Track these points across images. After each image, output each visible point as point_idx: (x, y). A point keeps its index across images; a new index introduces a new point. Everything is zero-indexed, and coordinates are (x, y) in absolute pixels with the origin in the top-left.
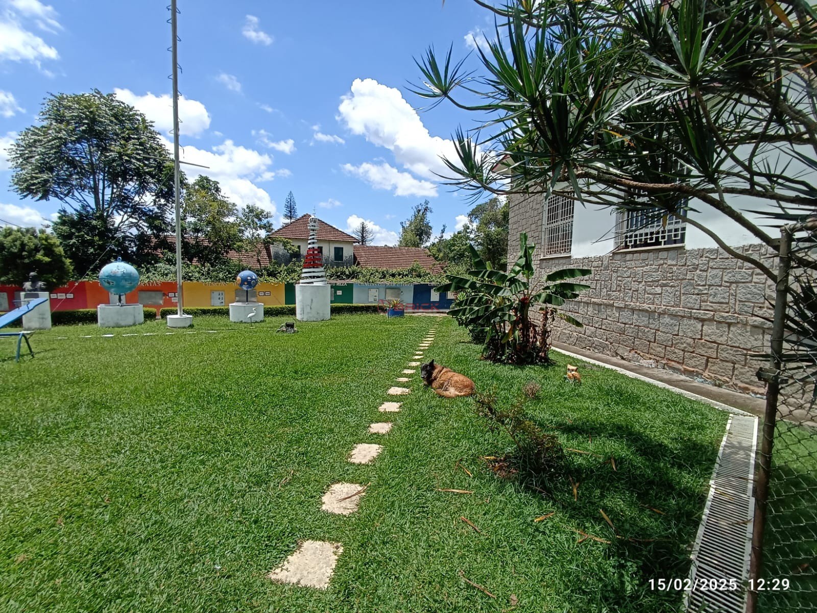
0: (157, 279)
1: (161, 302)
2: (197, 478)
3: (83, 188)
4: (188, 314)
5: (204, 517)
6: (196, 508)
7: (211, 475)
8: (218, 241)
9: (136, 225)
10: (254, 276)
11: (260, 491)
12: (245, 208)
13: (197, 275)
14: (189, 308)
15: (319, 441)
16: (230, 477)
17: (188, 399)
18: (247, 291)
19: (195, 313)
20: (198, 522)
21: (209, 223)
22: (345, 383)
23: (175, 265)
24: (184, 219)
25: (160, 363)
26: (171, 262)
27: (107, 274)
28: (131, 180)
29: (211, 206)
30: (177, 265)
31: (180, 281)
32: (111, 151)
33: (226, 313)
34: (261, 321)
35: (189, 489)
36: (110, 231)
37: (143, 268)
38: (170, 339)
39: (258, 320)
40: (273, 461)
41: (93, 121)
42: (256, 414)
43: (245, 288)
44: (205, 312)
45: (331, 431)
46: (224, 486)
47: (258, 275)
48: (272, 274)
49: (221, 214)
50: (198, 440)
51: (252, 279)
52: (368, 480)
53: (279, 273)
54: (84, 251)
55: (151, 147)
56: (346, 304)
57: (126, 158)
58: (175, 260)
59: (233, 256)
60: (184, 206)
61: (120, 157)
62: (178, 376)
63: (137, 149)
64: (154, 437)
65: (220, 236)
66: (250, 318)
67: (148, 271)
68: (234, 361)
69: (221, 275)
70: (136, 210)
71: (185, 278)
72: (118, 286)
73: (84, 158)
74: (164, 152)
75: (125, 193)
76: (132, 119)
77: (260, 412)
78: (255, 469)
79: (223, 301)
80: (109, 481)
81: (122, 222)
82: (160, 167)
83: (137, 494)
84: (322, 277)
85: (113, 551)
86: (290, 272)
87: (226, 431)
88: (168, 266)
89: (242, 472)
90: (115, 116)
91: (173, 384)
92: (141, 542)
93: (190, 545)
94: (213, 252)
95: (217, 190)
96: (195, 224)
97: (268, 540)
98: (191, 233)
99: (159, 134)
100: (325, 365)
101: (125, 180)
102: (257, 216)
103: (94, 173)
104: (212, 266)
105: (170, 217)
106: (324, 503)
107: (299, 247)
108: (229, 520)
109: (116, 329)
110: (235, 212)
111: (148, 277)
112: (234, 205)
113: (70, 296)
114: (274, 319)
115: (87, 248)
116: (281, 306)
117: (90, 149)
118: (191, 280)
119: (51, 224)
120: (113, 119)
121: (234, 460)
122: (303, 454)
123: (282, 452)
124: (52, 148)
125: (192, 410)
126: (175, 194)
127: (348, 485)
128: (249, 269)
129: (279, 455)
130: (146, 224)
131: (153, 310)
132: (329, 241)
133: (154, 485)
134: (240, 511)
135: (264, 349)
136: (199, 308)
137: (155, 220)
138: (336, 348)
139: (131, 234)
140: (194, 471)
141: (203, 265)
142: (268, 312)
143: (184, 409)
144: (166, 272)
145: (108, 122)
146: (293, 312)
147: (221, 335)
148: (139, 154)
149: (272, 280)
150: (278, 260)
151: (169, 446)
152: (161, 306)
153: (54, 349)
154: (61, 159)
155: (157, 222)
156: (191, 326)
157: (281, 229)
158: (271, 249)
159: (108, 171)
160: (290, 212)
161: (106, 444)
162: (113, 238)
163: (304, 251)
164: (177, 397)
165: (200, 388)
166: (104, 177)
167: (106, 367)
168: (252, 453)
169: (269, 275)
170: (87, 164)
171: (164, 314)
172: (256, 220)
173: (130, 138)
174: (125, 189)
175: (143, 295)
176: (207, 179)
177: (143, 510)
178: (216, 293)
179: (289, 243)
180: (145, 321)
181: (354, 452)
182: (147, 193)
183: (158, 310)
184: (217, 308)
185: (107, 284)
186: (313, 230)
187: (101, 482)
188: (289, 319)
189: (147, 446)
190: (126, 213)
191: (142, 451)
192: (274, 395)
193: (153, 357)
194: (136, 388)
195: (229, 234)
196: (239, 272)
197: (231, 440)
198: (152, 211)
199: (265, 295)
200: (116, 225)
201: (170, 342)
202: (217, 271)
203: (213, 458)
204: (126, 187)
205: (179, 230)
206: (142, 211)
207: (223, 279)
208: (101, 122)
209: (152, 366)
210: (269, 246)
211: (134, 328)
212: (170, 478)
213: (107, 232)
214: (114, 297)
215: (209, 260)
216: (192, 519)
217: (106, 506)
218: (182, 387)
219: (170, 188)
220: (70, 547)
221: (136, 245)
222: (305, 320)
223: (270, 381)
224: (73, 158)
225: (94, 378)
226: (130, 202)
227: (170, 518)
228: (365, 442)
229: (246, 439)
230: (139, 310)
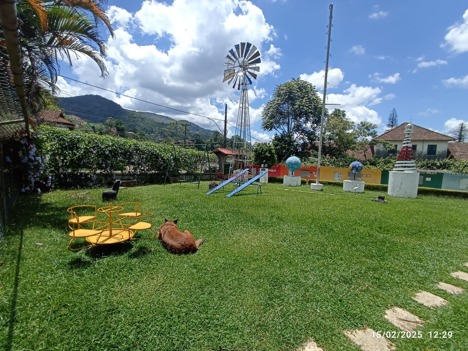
0: (309, 164)
1: (309, 176)
2: (314, 265)
3: (284, 123)
4: (321, 183)
5: (315, 285)
6: (312, 279)
7: (321, 267)
8: (341, 144)
9: (303, 138)
10: (361, 165)
11: (346, 287)
12: (360, 123)
13: (328, 163)
14: (322, 180)
15: (390, 276)
16: (330, 272)
17: (315, 227)
18: (356, 174)
19: (324, 184)
20: (312, 285)
21: (337, 134)
22: (420, 245)
23: (317, 158)
24: (324, 133)
25: (305, 206)
26: (316, 156)
27: (289, 162)
28: (303, 117)
29: (339, 125)
30: (318, 158)
31: (319, 166)
32: (296, 105)
33: (341, 185)
34: (362, 193)
35: (310, 269)
36: (292, 142)
37: (303, 159)
38: (311, 195)
39: (360, 192)
40: (356, 274)
41: (291, 93)
42: (350, 245)
43: (354, 171)
44: (330, 183)
45: (401, 273)
46: (326, 274)
47: (363, 164)
48: (373, 164)
49: (345, 129)
50: (318, 248)
51: (359, 167)
52: (428, 318)
53: (378, 163)
54: (281, 152)
55: (313, 99)
56: (434, 189)
57: (302, 107)
58: (318, 155)
59: (350, 153)
60: (325, 126)
61: (299, 107)
62: (312, 214)
63: (307, 102)
64: (299, 239)
65: (343, 142)
66: (355, 190)
67: (305, 160)
68: (342, 213)
69: (341, 164)
70: (303, 131)
71: (322, 165)
72: (292, 167)
73: (285, 110)
74: (318, 100)
75: (300, 124)
76: (306, 88)
77: (353, 245)
78: (345, 274)
79: (340, 178)
80: (280, 251)
81: (297, 137)
82: (316, 108)
83: (290, 262)
84: (413, 167)
85: (279, 279)
86: (386, 163)
87: (332, 249)
88: (314, 158)
89: (337, 272)
90: (299, 88)
91: (310, 217)
92: (289, 281)
93: (308, 294)
94: (338, 151)
95: (344, 115)
96: (330, 136)
97: (346, 314)
98: (328, 141)
99: (317, 91)
100: (405, 229)
101: (300, 118)
102: (367, 128)
103: (289, 116)
104: (337, 158)
105: (318, 133)
106: (386, 314)
107: (396, 146)
108: (326, 292)
109: (290, 187)
110: (353, 127)
111: (305, 164)
112: (353, 123)
113: (275, 171)
114: (371, 192)
115: (283, 150)
116: (377, 185)
117: (288, 106)
118: (325, 166)
119: (272, 140)
120: (298, 90)
121: (334, 265)
122: (377, 279)
123: (363, 272)
124: (275, 108)
125: (317, 232)
126: (321, 121)
127: (408, 313)
128: (358, 161)
129: (360, 273)
130: (307, 138)
131: (305, 180)
132: (424, 141)
133: (297, 261)
134: (332, 291)
135: (361, 209)
136: (327, 181)
137: (311, 135)
138: (417, 219)
139: (300, 143)
140: (313, 262)
141: (332, 158)
142: (367, 188)
143: (313, 231)
144: (313, 161)
145: (296, 92)
146: (385, 189)
147: (337, 197)
148: (307, 104)
149: (373, 168)
150: (379, 154)
151: (304, 246)
152: (309, 178)
153: (268, 192)
154: (278, 112)
155: (312, 136)
156: (322, 190)
157: (383, 135)
158: (375, 148)
159: (294, 114)
160: (392, 122)
161: (281, 236)
162: (293, 145)
163: (399, 148)
164: (311, 224)
165: (322, 223)
166: (292, 117)
167: (284, 203)
168: (344, 265)
169: (371, 164)
170: (286, 113)
171: (310, 182)
172: (366, 130)
173: (304, 97)
174: (300, 122)
175: (302, 172)
176: (339, 110)
177: (291, 269)
178: (337, 174)
179: (388, 143)
180: (301, 185)
181: (418, 294)
182: (309, 122)
183: (307, 180)
184: (336, 182)
185: (288, 166)
186: (409, 134)
187: (277, 251)
188: (382, 194)
189: (295, 242)
190: (299, 133)
191: (294, 244)
192: (363, 238)
193: (303, 203)
194: (294, 215)
195: (348, 140)
196: (351, 162)
197: (334, 253)
198: (310, 131)
199: (367, 177)
200: (294, 139)
201: (311, 197)
202: (339, 161)
203: (323, 259)
204: (300, 121)
205: (321, 139)
206: (306, 131)
207: (342, 166)
208: (293, 93)
209: (302, 207)
210: (373, 146)
211: (296, 188)
212: (303, 260)
213: (290, 142)
214: (290, 173)
215: (334, 155)
216: (310, 283)
217: (278, 261)
218: (314, 220)
219: (319, 119)
220: (266, 270)
221: (301, 148)
222: (394, 195)
223: (362, 229)
224: (282, 111)
225: (280, 207)
226: (301, 128)
227: (301, 277)
228: (430, 292)
229: (342, 256)
230: (299, 179)
